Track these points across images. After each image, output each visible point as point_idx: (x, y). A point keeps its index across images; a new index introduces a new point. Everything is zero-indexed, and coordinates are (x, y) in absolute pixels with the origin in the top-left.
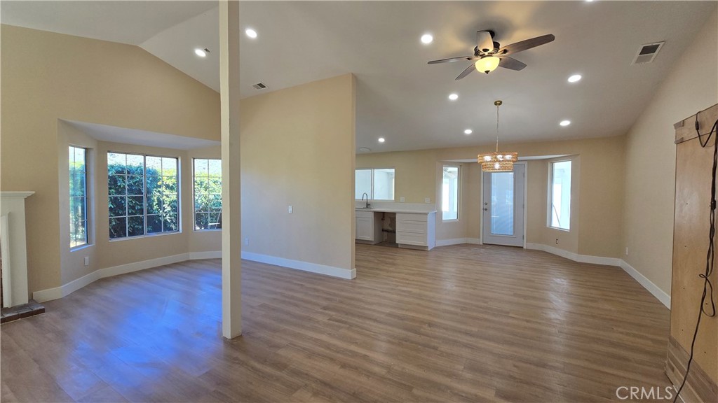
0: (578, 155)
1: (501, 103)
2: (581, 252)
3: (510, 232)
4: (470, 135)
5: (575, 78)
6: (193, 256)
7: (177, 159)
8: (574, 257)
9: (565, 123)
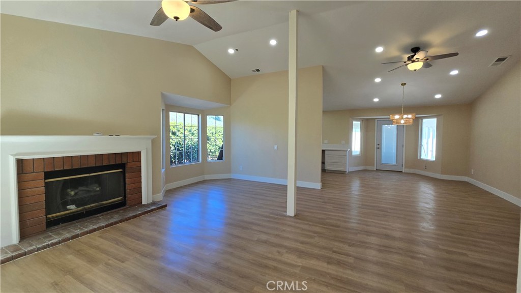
0: (442, 115)
1: (405, 84)
2: (443, 173)
3: (394, 162)
4: (377, 102)
5: (454, 72)
6: (207, 177)
7: (198, 115)
8: (439, 176)
9: (438, 96)
